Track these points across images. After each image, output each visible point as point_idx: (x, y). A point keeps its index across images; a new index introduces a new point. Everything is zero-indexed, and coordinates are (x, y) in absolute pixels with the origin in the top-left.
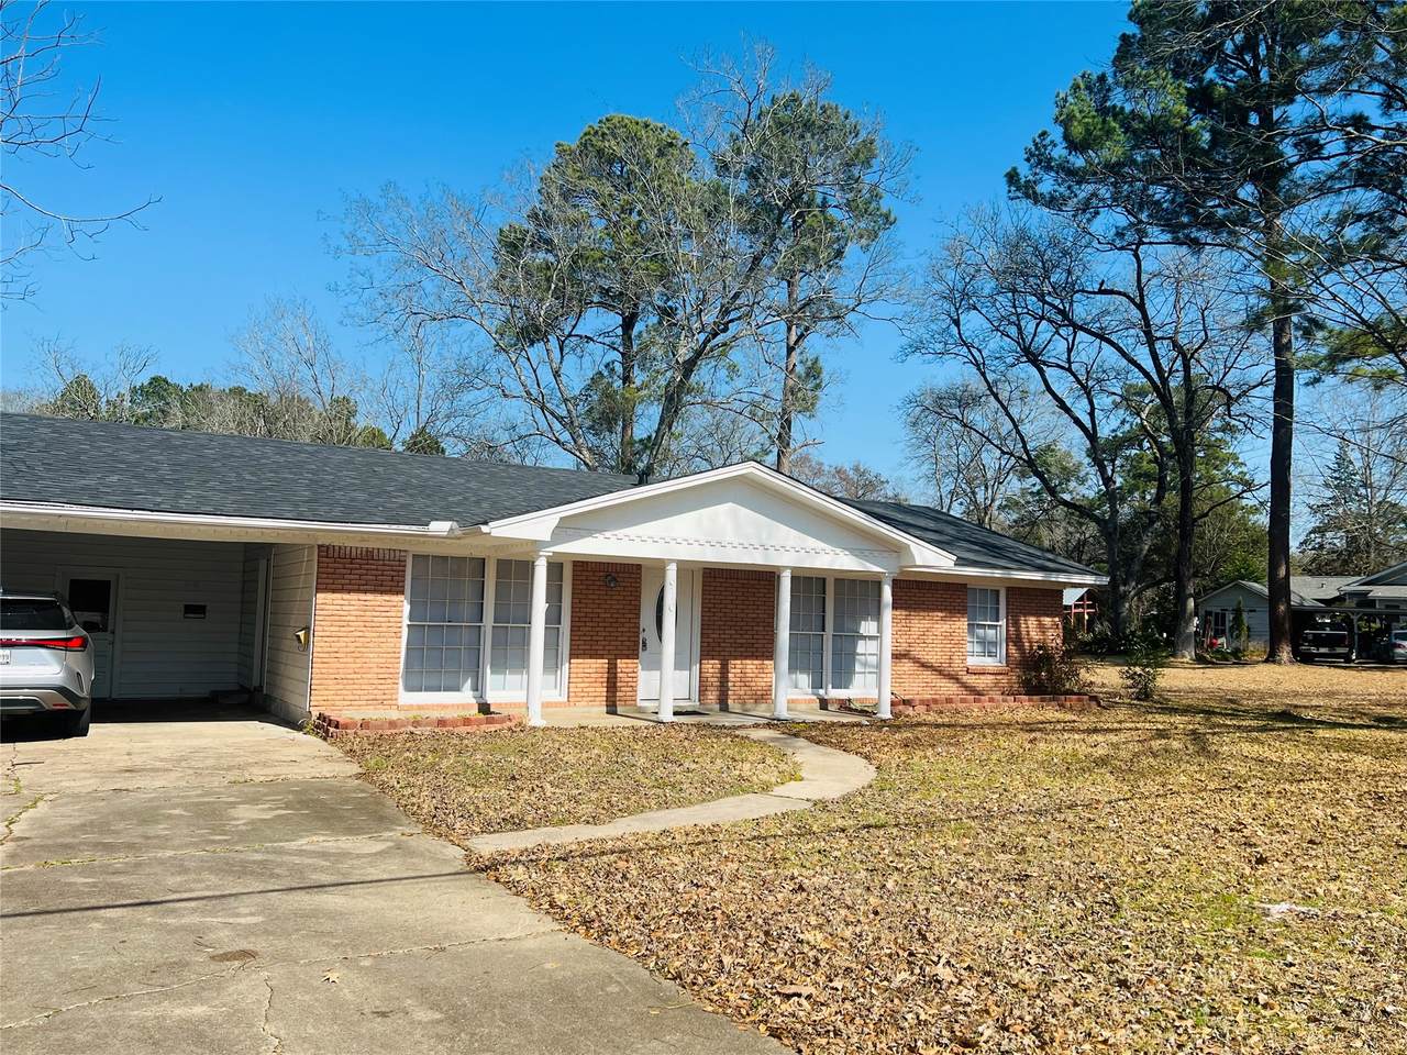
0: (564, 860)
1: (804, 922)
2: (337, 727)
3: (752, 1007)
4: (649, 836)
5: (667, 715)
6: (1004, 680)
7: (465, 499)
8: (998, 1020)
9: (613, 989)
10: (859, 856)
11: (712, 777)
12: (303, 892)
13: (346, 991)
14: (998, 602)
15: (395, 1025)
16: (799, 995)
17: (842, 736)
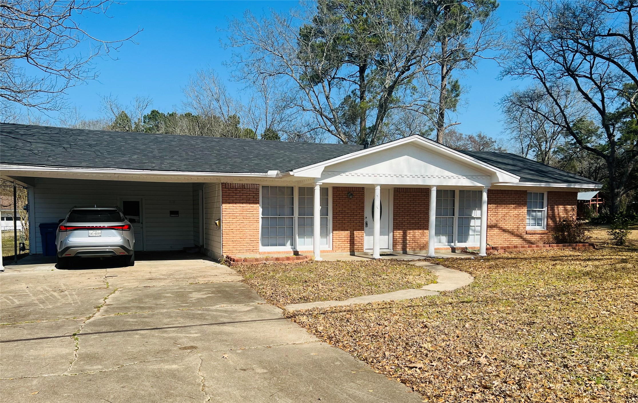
0: (324, 314)
1: (424, 340)
2: (234, 261)
3: (396, 371)
4: (362, 305)
5: (377, 256)
6: (545, 237)
7: (284, 160)
8: (503, 379)
9: (338, 363)
10: (456, 314)
11: (394, 282)
12: (217, 325)
13: (230, 361)
14: (543, 199)
15: (248, 374)
16: (416, 368)
17: (461, 264)
